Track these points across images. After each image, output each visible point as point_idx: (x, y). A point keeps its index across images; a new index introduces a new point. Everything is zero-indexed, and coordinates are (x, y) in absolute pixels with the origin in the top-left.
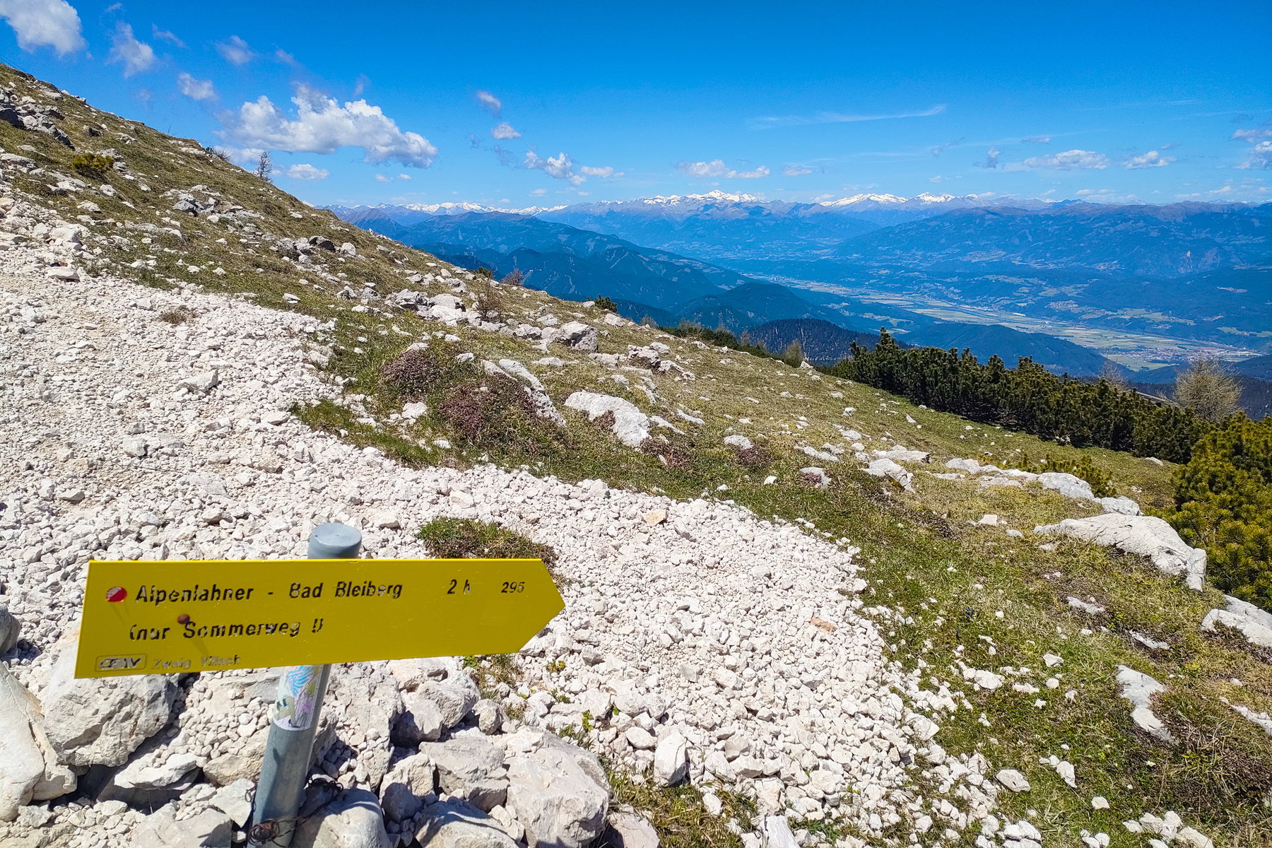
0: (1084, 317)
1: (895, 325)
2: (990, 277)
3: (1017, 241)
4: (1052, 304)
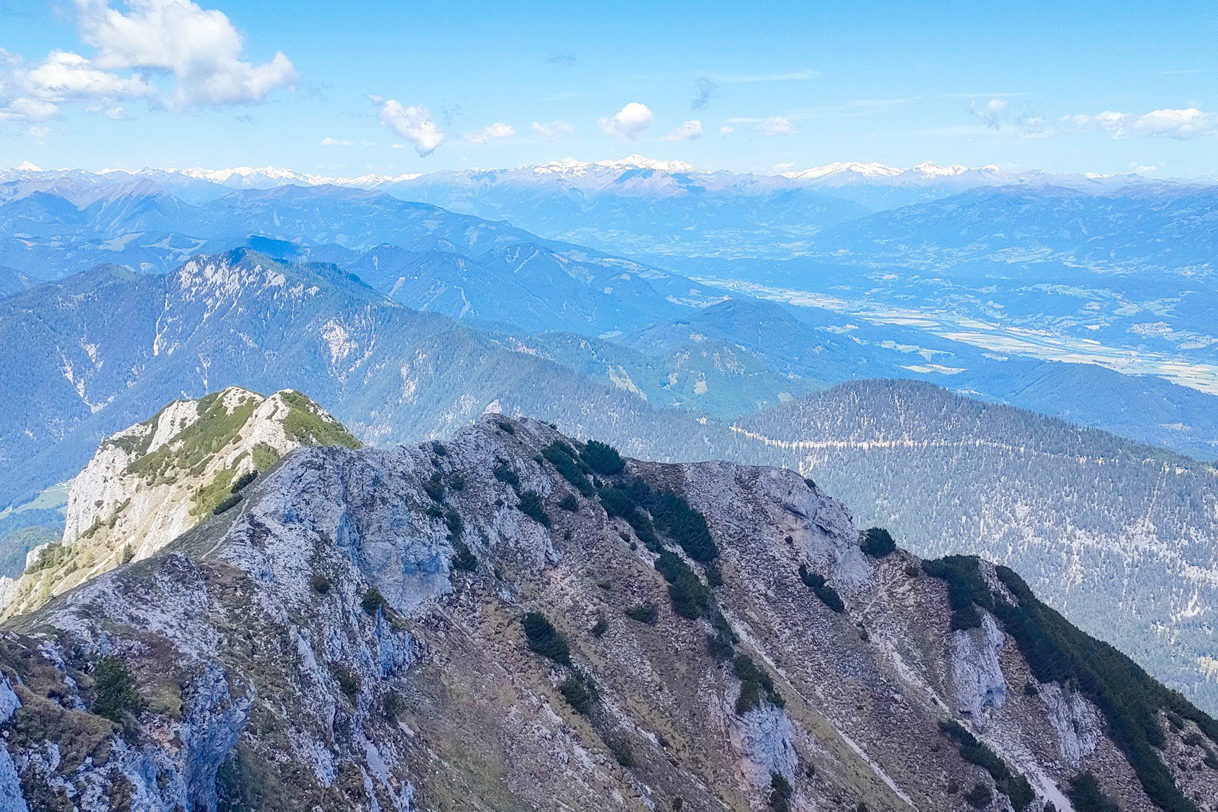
0: (1184, 346)
1: (928, 358)
2: (1044, 287)
3: (1066, 234)
4: (1136, 327)
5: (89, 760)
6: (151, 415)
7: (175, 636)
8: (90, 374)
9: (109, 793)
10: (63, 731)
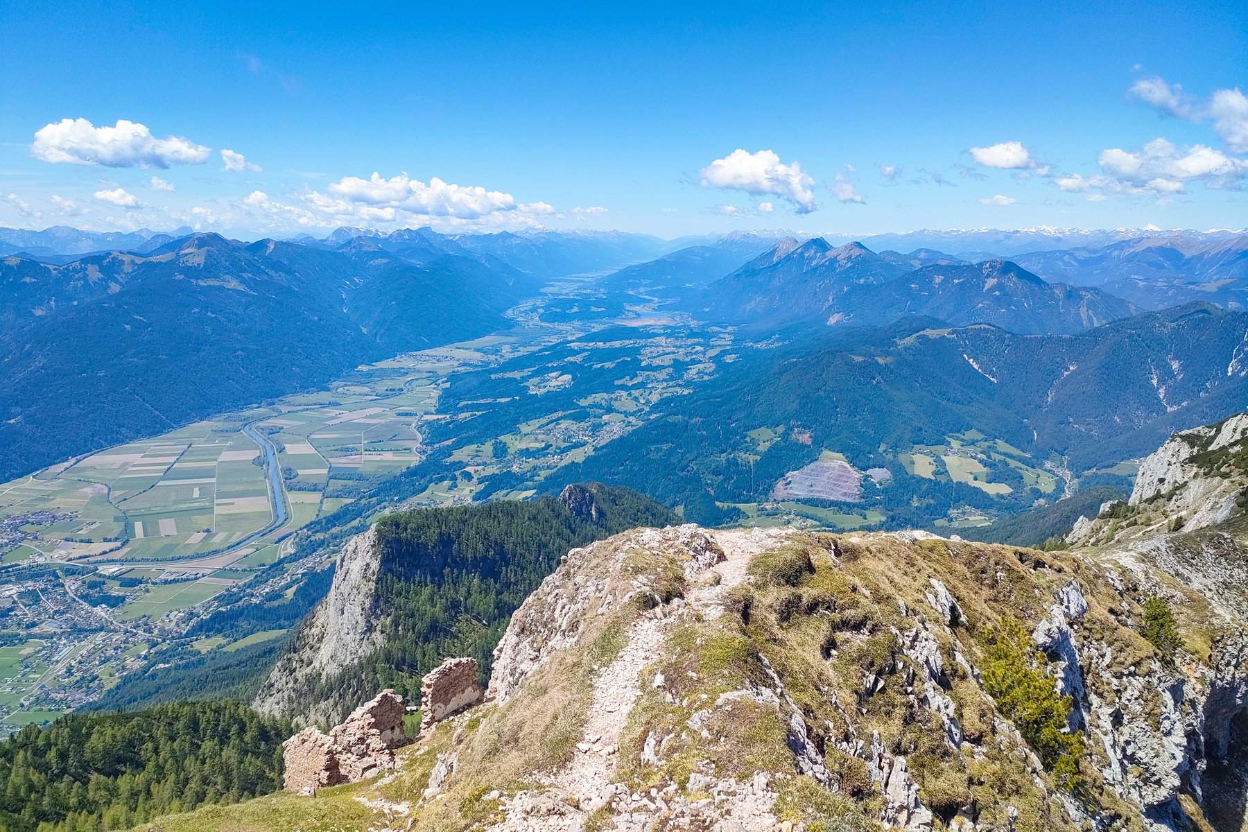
5: (1132, 668)
6: (1216, 421)
7: (1212, 598)
8: (1171, 383)
9: (1144, 698)
10: (1116, 640)
